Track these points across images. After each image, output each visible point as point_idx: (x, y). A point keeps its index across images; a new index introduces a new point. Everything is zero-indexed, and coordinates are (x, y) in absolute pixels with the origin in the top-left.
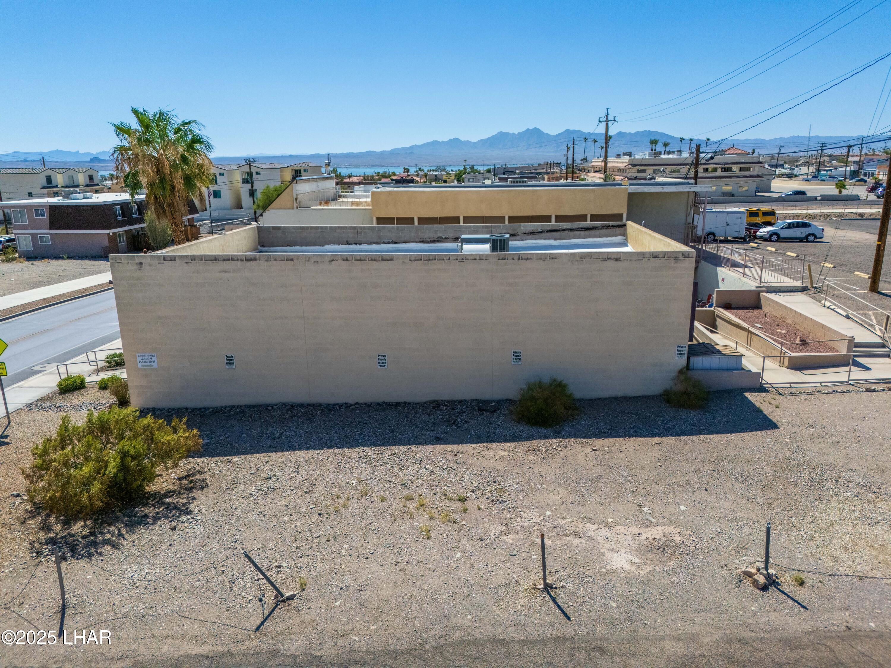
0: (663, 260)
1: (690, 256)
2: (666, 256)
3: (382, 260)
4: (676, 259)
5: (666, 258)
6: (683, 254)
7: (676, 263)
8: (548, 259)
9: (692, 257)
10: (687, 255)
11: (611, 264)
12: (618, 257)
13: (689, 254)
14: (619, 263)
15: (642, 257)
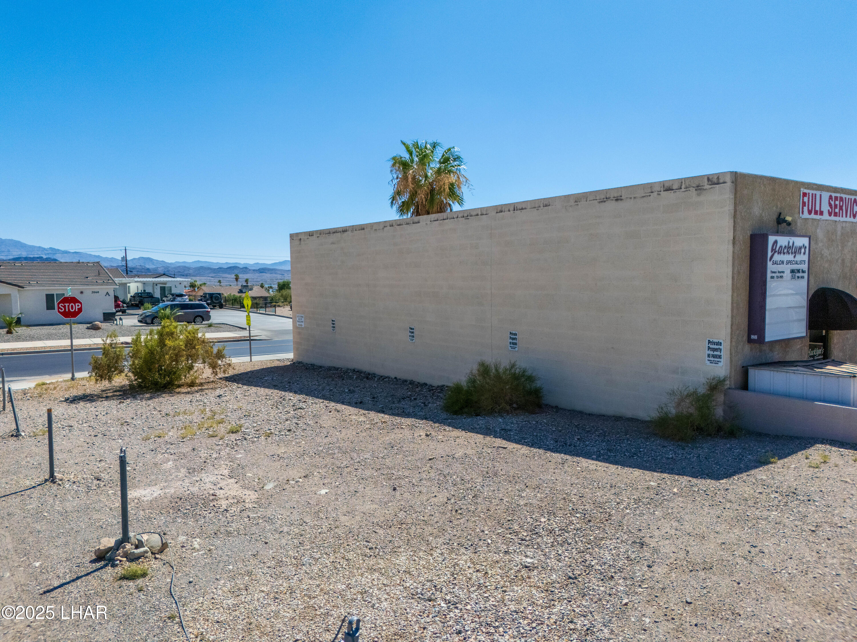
0: (679, 194)
1: (721, 181)
2: (683, 186)
3: (413, 223)
4: (699, 188)
5: (683, 190)
6: (708, 179)
7: (699, 195)
8: (542, 207)
9: (724, 183)
10: (715, 180)
11: (611, 205)
12: (619, 194)
13: (718, 178)
14: (620, 205)
15: (650, 191)
